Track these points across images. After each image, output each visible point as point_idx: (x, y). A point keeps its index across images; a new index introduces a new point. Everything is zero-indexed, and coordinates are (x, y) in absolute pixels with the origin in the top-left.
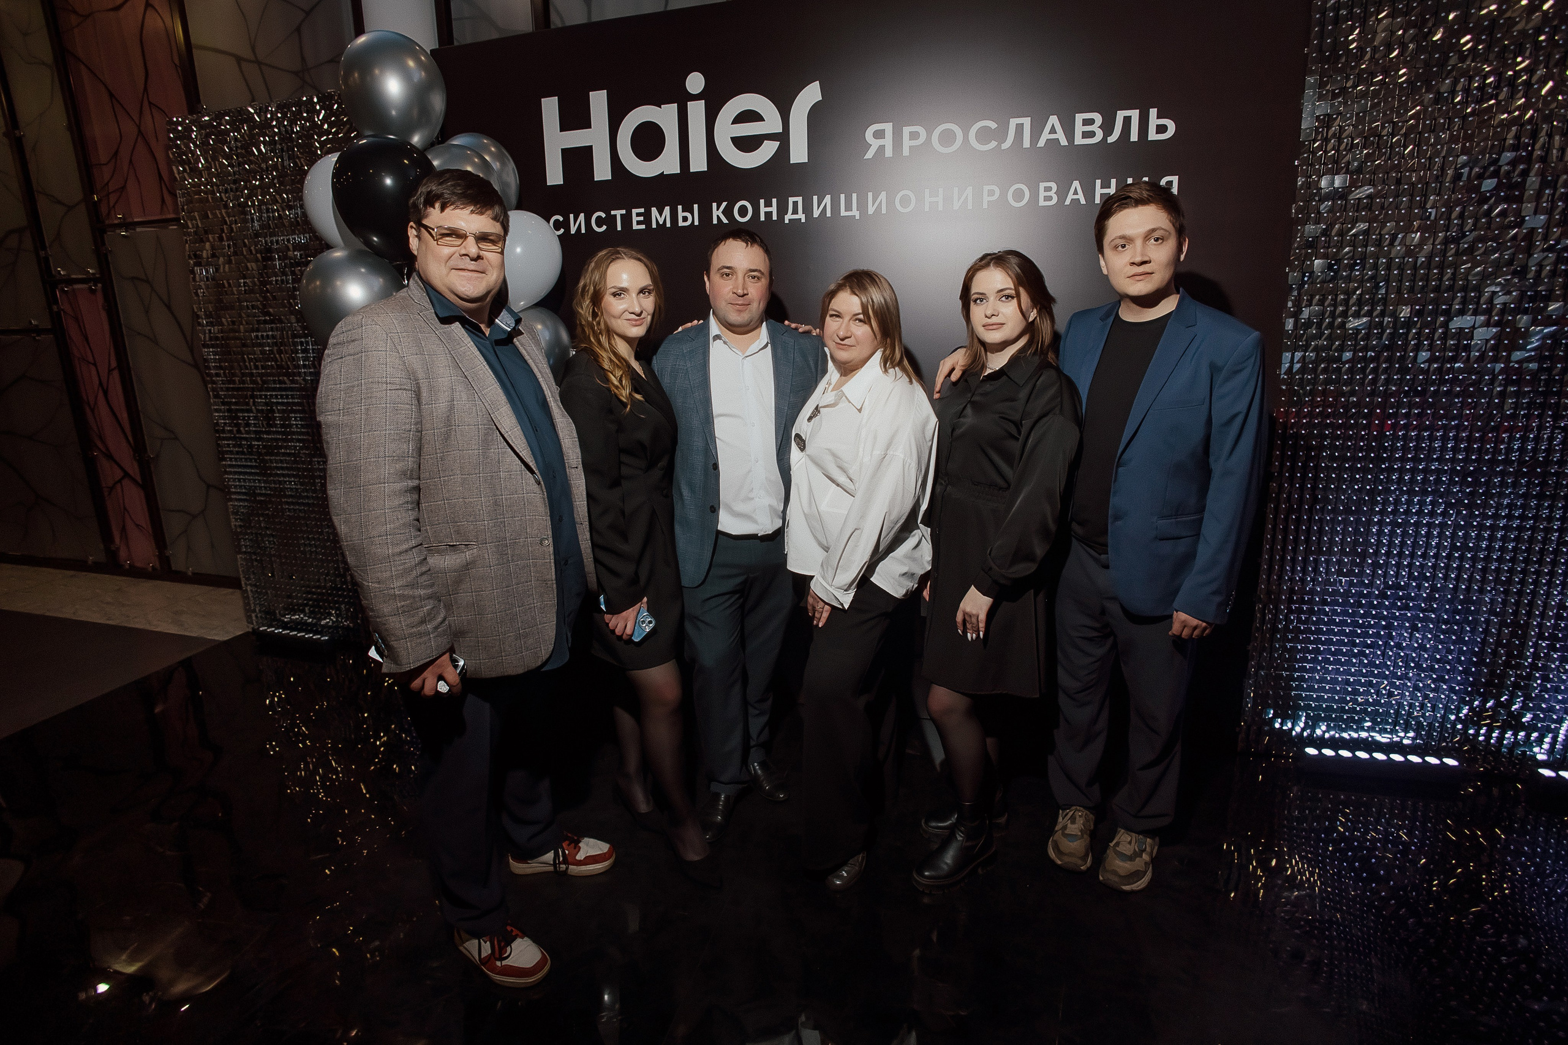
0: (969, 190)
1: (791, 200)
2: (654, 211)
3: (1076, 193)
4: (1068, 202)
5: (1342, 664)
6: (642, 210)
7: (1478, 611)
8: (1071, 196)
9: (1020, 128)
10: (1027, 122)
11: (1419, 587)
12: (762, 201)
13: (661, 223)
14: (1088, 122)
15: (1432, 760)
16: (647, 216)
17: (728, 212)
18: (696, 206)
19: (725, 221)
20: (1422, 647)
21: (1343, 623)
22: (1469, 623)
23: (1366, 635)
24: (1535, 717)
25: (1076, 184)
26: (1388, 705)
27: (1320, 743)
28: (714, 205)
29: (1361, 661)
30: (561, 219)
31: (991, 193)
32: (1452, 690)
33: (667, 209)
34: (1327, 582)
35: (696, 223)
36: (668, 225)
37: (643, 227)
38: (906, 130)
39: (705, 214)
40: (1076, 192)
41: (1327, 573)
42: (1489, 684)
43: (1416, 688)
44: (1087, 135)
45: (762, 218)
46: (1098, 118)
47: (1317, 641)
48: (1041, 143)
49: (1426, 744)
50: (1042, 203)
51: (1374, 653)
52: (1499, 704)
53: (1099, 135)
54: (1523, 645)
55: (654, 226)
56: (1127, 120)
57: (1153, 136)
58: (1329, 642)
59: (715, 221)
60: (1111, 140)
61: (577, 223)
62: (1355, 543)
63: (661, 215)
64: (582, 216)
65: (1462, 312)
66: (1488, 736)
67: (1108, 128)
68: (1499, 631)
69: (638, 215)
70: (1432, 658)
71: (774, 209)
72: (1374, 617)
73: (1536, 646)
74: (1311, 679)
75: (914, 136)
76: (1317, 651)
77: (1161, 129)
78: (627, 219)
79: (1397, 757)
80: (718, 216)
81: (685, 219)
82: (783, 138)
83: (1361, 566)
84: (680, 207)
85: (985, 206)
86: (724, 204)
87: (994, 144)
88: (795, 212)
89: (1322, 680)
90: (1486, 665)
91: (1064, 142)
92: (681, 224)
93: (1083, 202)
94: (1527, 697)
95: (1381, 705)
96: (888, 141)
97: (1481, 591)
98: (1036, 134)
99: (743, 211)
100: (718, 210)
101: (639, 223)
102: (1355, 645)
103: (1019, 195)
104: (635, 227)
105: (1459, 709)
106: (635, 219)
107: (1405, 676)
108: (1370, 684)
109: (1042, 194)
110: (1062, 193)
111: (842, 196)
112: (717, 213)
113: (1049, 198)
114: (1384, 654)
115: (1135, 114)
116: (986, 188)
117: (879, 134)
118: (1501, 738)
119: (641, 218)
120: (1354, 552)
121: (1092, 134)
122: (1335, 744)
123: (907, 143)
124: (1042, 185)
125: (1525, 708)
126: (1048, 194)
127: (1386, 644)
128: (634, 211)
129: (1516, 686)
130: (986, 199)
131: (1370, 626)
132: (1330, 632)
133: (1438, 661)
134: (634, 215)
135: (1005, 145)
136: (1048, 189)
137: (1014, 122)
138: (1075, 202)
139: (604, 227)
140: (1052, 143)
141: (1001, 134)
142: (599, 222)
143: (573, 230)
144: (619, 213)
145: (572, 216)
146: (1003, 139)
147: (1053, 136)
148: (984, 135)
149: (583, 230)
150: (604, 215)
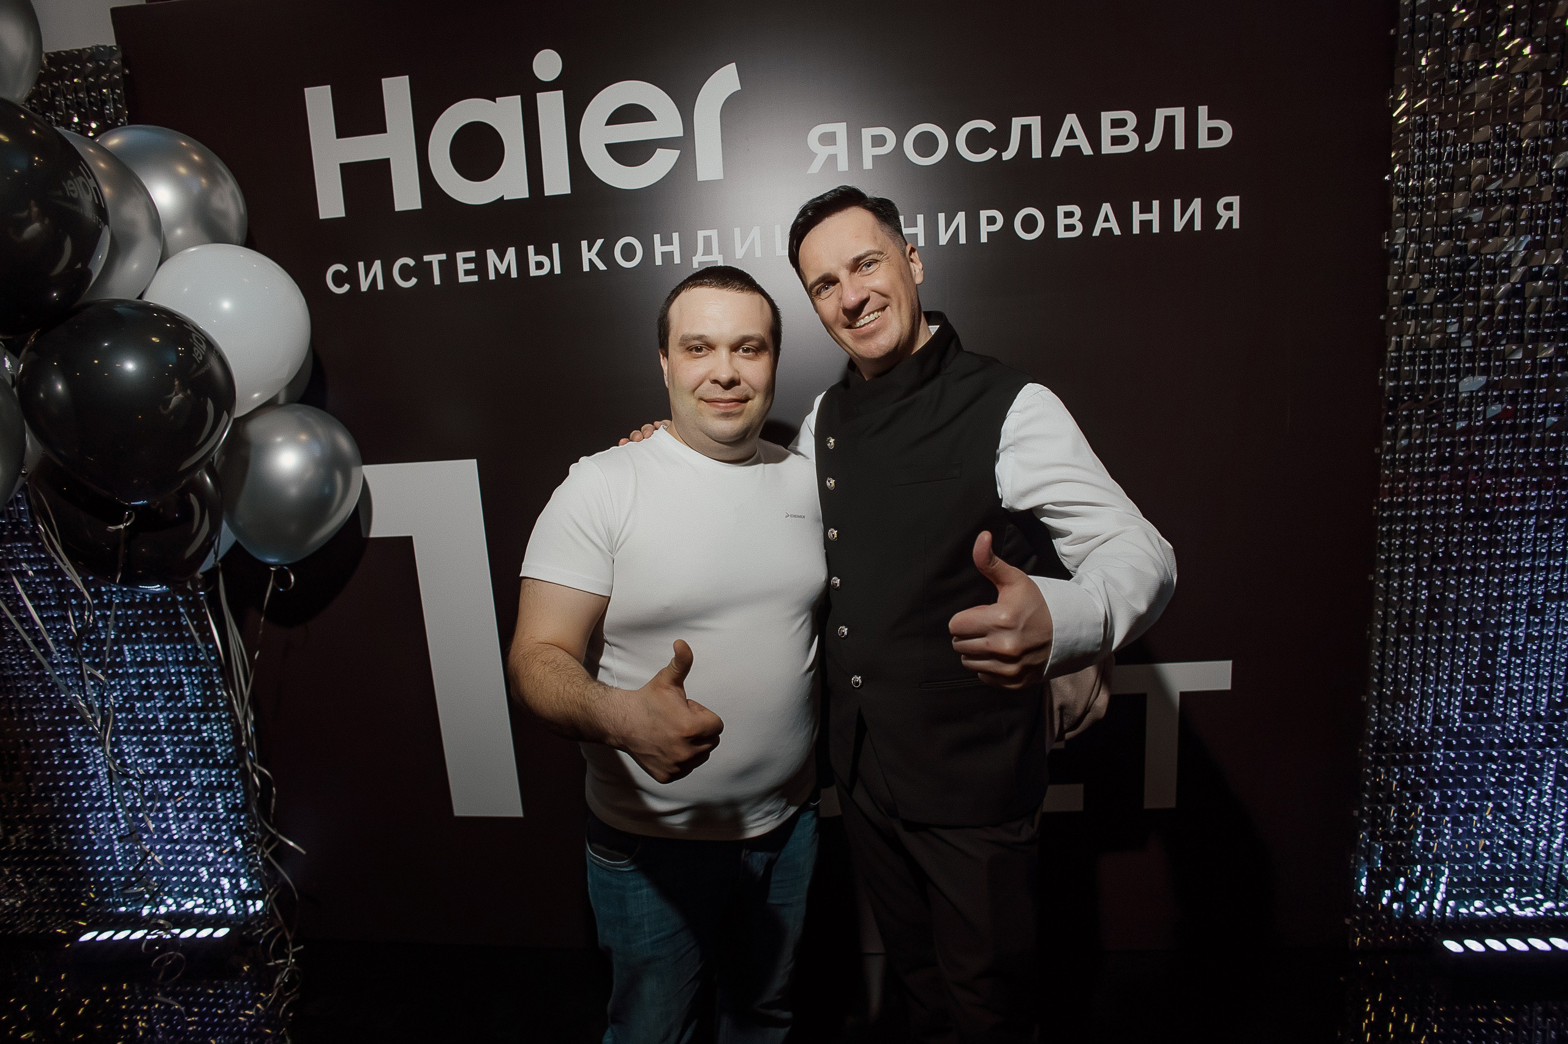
0: (961, 218)
1: (701, 234)
2: (491, 254)
4: (1096, 233)
6: (472, 254)
8: (1100, 225)
9: (1026, 130)
10: (1035, 122)
12: (657, 238)
13: (503, 271)
14: (1118, 123)
16: (481, 263)
17: (605, 254)
18: (555, 247)
19: (602, 267)
25: (1106, 208)
27: (1458, 929)
28: (584, 244)
30: (344, 269)
31: (991, 221)
33: (511, 253)
35: (557, 271)
36: (514, 274)
37: (474, 278)
38: (867, 133)
39: (571, 257)
40: (1107, 219)
44: (1117, 140)
45: (659, 261)
46: (1131, 118)
48: (1057, 152)
50: (1062, 234)
53: (1134, 141)
55: (492, 276)
56: (1170, 121)
57: (1204, 142)
59: (586, 268)
60: (1150, 147)
61: (371, 275)
63: (502, 263)
64: (377, 265)
67: (1144, 131)
69: (466, 261)
71: (675, 248)
75: (879, 141)
77: (1215, 133)
78: (448, 268)
80: (590, 260)
81: (540, 265)
82: (685, 143)
84: (531, 249)
85: (984, 239)
86: (599, 242)
87: (991, 153)
88: (708, 251)
91: (1087, 150)
92: (534, 272)
93: (1117, 232)
96: (841, 148)
98: (1049, 138)
99: (628, 252)
100: (589, 251)
101: (467, 273)
103: (1029, 224)
104: (462, 279)
106: (461, 267)
109: (1061, 221)
110: (1089, 220)
111: (777, 228)
112: (589, 255)
113: (1070, 228)
115: (1179, 113)
116: (984, 214)
117: (828, 139)
119: (472, 266)
120: (1481, 679)
121: (1122, 140)
122: (1481, 929)
123: (869, 152)
124: (1061, 210)
126: (1069, 221)
128: (460, 256)
130: (985, 229)
134: (460, 261)
135: (1007, 156)
136: (1069, 215)
137: (1017, 123)
138: (1107, 232)
139: (414, 281)
140: (1072, 152)
141: (1001, 140)
142: (406, 273)
143: (364, 286)
144: (435, 259)
145: (361, 265)
146: (1003, 146)
147: (1072, 143)
148: (977, 141)
149: (381, 286)
150: (411, 262)
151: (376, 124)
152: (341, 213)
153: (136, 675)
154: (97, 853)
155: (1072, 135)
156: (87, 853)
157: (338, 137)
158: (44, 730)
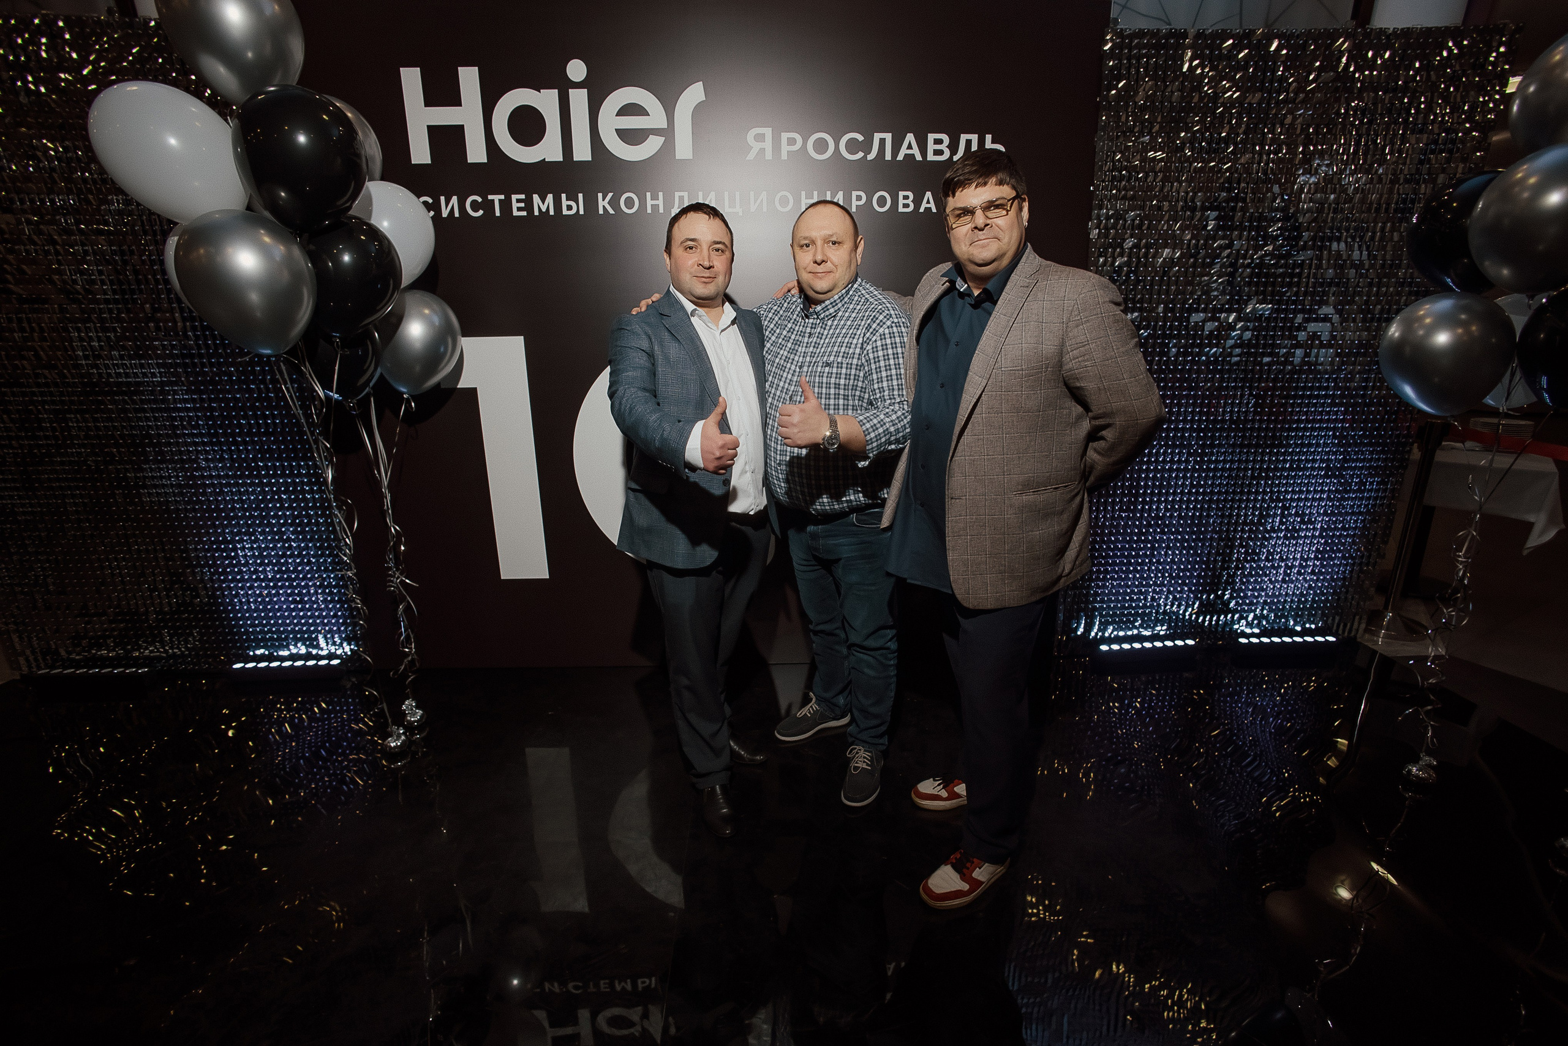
1: (677, 194)
2: (536, 197)
3: (928, 202)
4: (922, 210)
5: (1123, 580)
6: (523, 197)
7: (1206, 531)
8: (924, 205)
9: (882, 141)
10: (888, 137)
11: (1172, 516)
12: (648, 195)
13: (544, 210)
14: (938, 142)
15: (1179, 643)
16: (529, 203)
17: (614, 203)
18: (580, 196)
19: (612, 212)
20: (1173, 561)
21: (1123, 548)
22: (1200, 540)
23: (1137, 556)
24: (1237, 603)
25: (929, 194)
26: (1152, 606)
27: (1109, 641)
28: (600, 195)
29: (1134, 576)
30: (431, 201)
31: (859, 198)
32: (1190, 590)
33: (550, 198)
34: (1113, 518)
35: (582, 212)
36: (552, 213)
37: (524, 213)
38: (785, 136)
39: (591, 204)
41: (1113, 512)
42: (1212, 584)
43: (1169, 592)
44: (938, 152)
45: (649, 211)
46: (946, 139)
47: (1107, 563)
48: (900, 157)
49: (1175, 632)
50: (901, 209)
51: (1142, 569)
52: (1217, 596)
53: (947, 154)
54: (1231, 553)
55: (536, 213)
56: (969, 142)
58: (1114, 564)
59: (601, 212)
61: (450, 207)
62: (1131, 487)
63: (543, 204)
64: (454, 199)
65: (1197, 311)
66: (1211, 620)
67: (953, 147)
68: (1218, 544)
69: (518, 201)
70: (1179, 568)
71: (660, 202)
72: (1143, 542)
73: (1238, 552)
74: (1103, 593)
75: (792, 142)
76: (1106, 572)
78: (506, 205)
79: (1158, 644)
80: (604, 207)
81: (569, 208)
82: (668, 133)
83: (1135, 503)
84: (564, 196)
86: (610, 195)
87: (861, 155)
89: (1111, 593)
90: (1210, 570)
91: (919, 158)
92: (565, 212)
93: (934, 210)
94: (1233, 590)
95: (1148, 607)
96: (768, 145)
97: (1208, 516)
98: (896, 149)
99: (629, 203)
100: (604, 200)
101: (519, 209)
102: (1130, 564)
103: (882, 201)
104: (516, 213)
105: (1194, 603)
106: (515, 205)
107: (1162, 585)
108: (1140, 592)
109: (901, 201)
110: (918, 202)
111: (726, 194)
112: (603, 203)
113: (906, 206)
114: (1149, 569)
115: (974, 137)
116: (855, 194)
117: (760, 138)
118: (1218, 620)
119: (522, 205)
121: (941, 152)
122: (1119, 640)
123: (785, 148)
124: (901, 194)
125: (1232, 598)
126: (906, 202)
127: (1150, 561)
128: (514, 197)
129: (1227, 583)
130: (855, 203)
131: (1141, 549)
132: (1115, 556)
133: (1183, 571)
134: (514, 201)
135: (871, 157)
136: (906, 197)
137: (877, 136)
138: (928, 209)
139: (481, 212)
140: (910, 157)
141: (867, 146)
142: (475, 206)
143: (445, 213)
144: (496, 198)
145: (442, 198)
146: (868, 151)
147: (910, 152)
148: (852, 146)
149: (457, 215)
150: (480, 200)
151: (453, 99)
152: (428, 160)
153: (269, 484)
154: (239, 611)
155: (910, 147)
156: (230, 612)
157: (426, 105)
158: (196, 524)
